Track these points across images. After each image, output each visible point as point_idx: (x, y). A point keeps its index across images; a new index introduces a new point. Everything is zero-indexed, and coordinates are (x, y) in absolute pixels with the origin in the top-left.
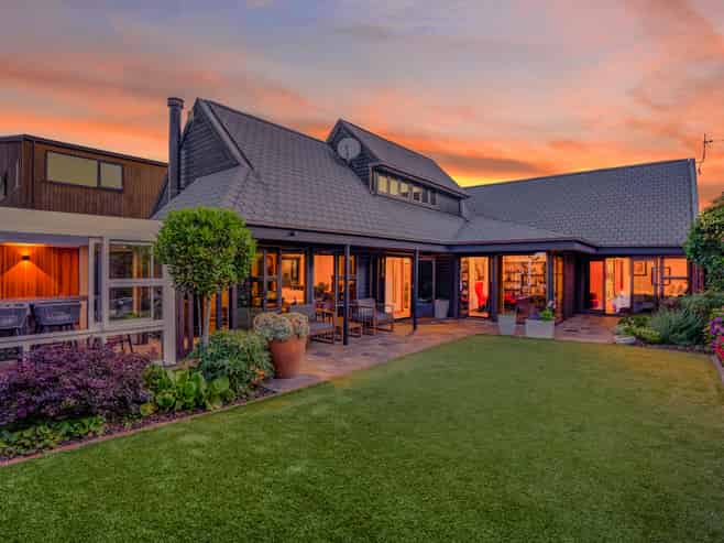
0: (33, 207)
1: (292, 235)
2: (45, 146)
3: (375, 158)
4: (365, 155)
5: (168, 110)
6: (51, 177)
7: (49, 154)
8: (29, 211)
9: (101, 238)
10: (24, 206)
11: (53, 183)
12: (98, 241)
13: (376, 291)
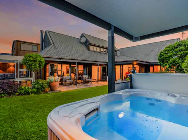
0: (18, 56)
1: (60, 60)
2: (20, 42)
3: (89, 42)
4: (87, 41)
5: (40, 33)
6: (22, 49)
7: (21, 44)
8: (17, 56)
9: (18, 61)
10: (16, 55)
11: (22, 50)
12: (17, 61)
13: (90, 74)
